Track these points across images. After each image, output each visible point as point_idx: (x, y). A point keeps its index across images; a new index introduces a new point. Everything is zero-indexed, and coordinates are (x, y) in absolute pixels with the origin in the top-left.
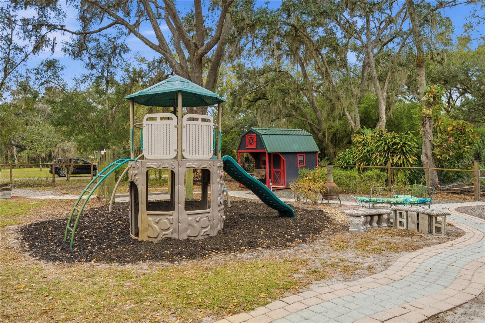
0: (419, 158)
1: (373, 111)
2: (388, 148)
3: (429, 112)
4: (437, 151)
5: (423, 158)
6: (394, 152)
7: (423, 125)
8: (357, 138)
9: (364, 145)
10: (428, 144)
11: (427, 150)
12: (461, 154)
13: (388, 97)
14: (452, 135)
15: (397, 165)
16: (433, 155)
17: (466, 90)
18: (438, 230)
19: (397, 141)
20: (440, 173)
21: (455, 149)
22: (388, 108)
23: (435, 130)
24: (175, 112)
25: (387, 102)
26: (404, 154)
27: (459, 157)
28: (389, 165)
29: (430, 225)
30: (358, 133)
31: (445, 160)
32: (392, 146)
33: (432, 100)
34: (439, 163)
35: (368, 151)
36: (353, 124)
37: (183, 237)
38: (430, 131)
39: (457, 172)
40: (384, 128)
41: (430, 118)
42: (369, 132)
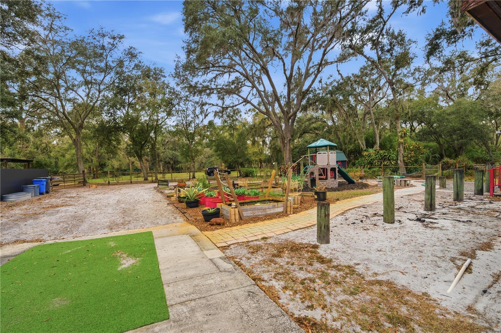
0: (397, 162)
1: (371, 139)
2: (382, 158)
3: (402, 141)
4: (405, 159)
5: (399, 162)
6: (385, 160)
7: (399, 147)
8: (365, 153)
9: (369, 156)
10: (401, 155)
11: (401, 158)
12: (417, 159)
13: (380, 132)
14: (413, 150)
15: (386, 165)
16: (404, 160)
17: (422, 122)
18: (408, 185)
19: (386, 154)
20: (406, 168)
21: (414, 157)
22: (380, 138)
23: (404, 148)
24: (327, 151)
25: (380, 135)
26: (389, 160)
27: (416, 161)
28: (382, 166)
29: (405, 184)
30: (365, 151)
31: (410, 162)
32: (384, 157)
33: (403, 135)
34: (406, 164)
35: (371, 159)
36: (362, 146)
37: (330, 187)
38: (402, 149)
39: (415, 168)
40: (378, 148)
41: (402, 143)
42: (371, 151)
